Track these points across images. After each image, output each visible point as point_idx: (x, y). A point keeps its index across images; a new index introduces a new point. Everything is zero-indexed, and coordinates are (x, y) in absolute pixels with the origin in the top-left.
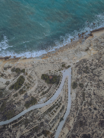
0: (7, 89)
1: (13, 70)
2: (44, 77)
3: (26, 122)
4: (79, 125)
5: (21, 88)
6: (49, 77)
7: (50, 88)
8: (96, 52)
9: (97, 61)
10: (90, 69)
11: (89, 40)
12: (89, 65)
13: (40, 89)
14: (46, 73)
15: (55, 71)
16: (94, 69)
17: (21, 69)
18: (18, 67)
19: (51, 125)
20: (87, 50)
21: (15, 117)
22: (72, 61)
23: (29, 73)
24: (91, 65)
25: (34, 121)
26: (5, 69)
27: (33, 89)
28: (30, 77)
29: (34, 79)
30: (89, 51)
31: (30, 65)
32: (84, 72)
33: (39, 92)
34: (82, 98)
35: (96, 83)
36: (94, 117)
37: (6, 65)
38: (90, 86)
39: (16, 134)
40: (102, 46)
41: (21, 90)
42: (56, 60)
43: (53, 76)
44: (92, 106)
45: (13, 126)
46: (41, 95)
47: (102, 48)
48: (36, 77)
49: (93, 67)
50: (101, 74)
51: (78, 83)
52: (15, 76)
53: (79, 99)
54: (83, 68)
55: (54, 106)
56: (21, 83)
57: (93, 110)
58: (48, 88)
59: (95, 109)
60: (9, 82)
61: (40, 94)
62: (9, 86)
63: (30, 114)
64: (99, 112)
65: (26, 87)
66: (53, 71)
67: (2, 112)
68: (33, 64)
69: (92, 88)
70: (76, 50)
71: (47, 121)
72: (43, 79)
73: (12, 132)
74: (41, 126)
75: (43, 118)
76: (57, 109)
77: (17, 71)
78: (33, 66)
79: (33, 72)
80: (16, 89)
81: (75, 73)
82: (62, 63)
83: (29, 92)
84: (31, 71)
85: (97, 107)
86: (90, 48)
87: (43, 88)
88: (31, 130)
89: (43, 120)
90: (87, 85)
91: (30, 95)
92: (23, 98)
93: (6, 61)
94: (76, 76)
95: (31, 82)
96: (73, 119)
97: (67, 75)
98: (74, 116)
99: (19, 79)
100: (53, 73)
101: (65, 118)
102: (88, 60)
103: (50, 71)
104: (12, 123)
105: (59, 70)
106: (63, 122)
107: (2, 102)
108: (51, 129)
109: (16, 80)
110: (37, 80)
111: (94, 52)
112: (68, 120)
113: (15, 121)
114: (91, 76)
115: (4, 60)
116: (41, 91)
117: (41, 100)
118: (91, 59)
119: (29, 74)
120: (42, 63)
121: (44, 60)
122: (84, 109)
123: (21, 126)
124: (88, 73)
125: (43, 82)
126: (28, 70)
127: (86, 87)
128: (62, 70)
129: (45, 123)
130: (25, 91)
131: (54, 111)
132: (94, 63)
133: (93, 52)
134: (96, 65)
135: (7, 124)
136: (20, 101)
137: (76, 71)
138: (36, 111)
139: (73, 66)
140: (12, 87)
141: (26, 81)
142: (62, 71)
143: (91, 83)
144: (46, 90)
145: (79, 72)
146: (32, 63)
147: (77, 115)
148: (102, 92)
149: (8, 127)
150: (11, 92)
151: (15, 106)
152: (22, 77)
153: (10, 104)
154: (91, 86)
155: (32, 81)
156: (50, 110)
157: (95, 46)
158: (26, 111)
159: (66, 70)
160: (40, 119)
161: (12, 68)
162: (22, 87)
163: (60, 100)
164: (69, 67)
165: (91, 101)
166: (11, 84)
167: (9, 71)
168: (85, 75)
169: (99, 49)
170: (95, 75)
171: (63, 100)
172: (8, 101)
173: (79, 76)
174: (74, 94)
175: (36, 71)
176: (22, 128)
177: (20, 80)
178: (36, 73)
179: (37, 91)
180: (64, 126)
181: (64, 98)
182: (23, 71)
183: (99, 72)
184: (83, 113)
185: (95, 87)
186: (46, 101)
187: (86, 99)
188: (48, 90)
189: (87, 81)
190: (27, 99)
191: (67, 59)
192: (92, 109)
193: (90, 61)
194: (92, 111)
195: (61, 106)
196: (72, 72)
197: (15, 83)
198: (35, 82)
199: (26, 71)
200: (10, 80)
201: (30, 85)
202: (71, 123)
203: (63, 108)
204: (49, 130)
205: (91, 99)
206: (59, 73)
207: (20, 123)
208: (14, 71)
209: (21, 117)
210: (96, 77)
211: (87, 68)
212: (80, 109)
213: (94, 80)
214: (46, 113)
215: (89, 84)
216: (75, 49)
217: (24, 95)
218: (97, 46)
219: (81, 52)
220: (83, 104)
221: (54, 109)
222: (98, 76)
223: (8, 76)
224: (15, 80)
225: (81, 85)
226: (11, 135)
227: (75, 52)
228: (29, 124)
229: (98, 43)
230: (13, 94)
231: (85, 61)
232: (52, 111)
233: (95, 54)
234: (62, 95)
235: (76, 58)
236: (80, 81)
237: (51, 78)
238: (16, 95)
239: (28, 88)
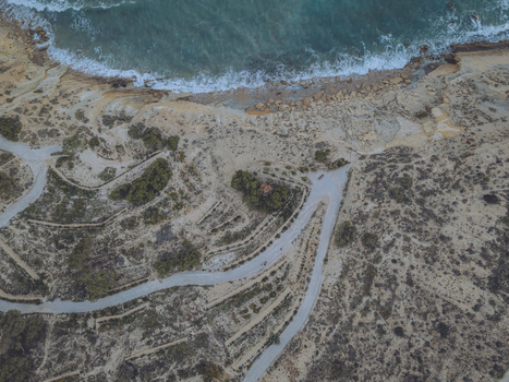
0: (104, 194)
1: (136, 132)
2: (242, 183)
3: (151, 323)
4: (327, 372)
5: (153, 204)
6: (259, 186)
7: (257, 224)
8: (457, 130)
9: (450, 166)
10: (417, 187)
11: (439, 80)
12: (414, 174)
13: (219, 220)
14: (252, 169)
15: (288, 167)
16: (432, 193)
17: (166, 135)
18: (157, 123)
19: (233, 351)
20: (423, 115)
21: (114, 296)
22: (356, 144)
23: (192, 154)
24: (424, 175)
25: (177, 324)
26: (109, 121)
27: (195, 215)
28: (191, 169)
29: (204, 183)
30: (427, 123)
31: (198, 128)
32: (392, 194)
33: (215, 231)
34: (360, 284)
35: (426, 245)
36: (389, 357)
37: (113, 106)
38: (400, 251)
39: (108, 354)
40: (483, 114)
41: (150, 209)
42: (298, 129)
43: (274, 186)
44: (391, 320)
45: (103, 326)
46: (218, 244)
47: (481, 119)
48: (213, 177)
49: (429, 184)
50: (452, 216)
51: (360, 229)
52: (139, 156)
53: (348, 285)
54: (390, 180)
55: (256, 290)
56: (156, 187)
57: (390, 335)
58: (248, 222)
59: (399, 332)
60: (114, 171)
61: (215, 238)
62: (112, 185)
63: (169, 300)
64: (410, 346)
65: (172, 203)
66: (278, 166)
67: (74, 271)
68: (212, 125)
69: (405, 260)
70: (380, 105)
71: (221, 335)
72: (238, 189)
73: (98, 343)
74: (199, 346)
75: (209, 321)
76: (264, 301)
77: (149, 137)
78: (210, 131)
79: (204, 154)
80: (136, 203)
81: (357, 190)
82: (318, 145)
83: (177, 223)
84: (198, 150)
85: (409, 329)
86: (436, 112)
87: (230, 219)
88: (162, 352)
89: (208, 328)
90: (391, 244)
91: (182, 233)
92: (154, 240)
93: (117, 94)
94: (359, 204)
95: (191, 187)
96: (314, 347)
97: (326, 193)
98: (317, 340)
99: (150, 168)
100: (278, 174)
101: (285, 338)
102: (416, 156)
103: (268, 164)
104: (103, 313)
105: (302, 170)
106: (274, 352)
107: (80, 235)
108: (228, 363)
109: (138, 172)
110: (213, 187)
111: (449, 129)
112: (294, 347)
113: (114, 310)
114: (413, 215)
115: (108, 87)
116: (222, 228)
117: (216, 260)
118: (431, 152)
119: (188, 160)
120: (245, 128)
121: (253, 118)
122: (361, 324)
123: (130, 330)
124: (406, 201)
125: (236, 198)
126: (190, 143)
127: (386, 250)
128: (314, 170)
129: (213, 340)
130: (164, 216)
131: (253, 306)
132: (435, 170)
133: (444, 126)
134: (444, 180)
135: (82, 315)
136: (142, 245)
137: (364, 185)
138: (190, 292)
139: (356, 164)
140: (122, 193)
141: (176, 182)
142: (310, 175)
143: (407, 239)
144: (239, 227)
145: (374, 193)
146: (207, 119)
147: (330, 338)
148: (440, 279)
149: (85, 325)
150: (116, 207)
151: (122, 261)
152: (163, 164)
153: (106, 250)
154: (407, 249)
155: (198, 186)
156: (239, 299)
157: (455, 107)
158: (155, 285)
159: (329, 175)
160: (198, 323)
161: (134, 122)
162: (158, 199)
163: (280, 274)
164: (341, 163)
165: (389, 303)
166: (120, 181)
167: (120, 133)
168: (394, 205)
169: (468, 123)
170: (428, 214)
171: (293, 276)
172: (100, 237)
173: (371, 205)
174: (336, 266)
175: (218, 152)
176: (132, 337)
177: (155, 173)
178: (215, 162)
179: (208, 226)
180: (276, 364)
181: (296, 269)
182: (171, 143)
183: (447, 209)
184: (353, 338)
185: (417, 256)
186: (233, 267)
187: (374, 290)
188: (248, 231)
189: (396, 231)
190: (167, 246)
191: (338, 132)
192: (389, 329)
193: (426, 158)
194: (386, 337)
195: (281, 297)
196: (347, 185)
197: (136, 181)
198: (205, 192)
199: (180, 145)
200: (117, 165)
201: (185, 198)
202: (303, 361)
203: (287, 302)
204: (222, 364)
205: (394, 296)
206: (298, 177)
207: (127, 319)
208: (137, 137)
209: (134, 302)
210: (431, 223)
211: (406, 182)
212: (344, 319)
213: (420, 231)
214: (223, 306)
215: (400, 242)
216: (379, 103)
217: (157, 228)
218: (464, 107)
219: (399, 119)
220: (362, 306)
221: (256, 300)
222: (440, 222)
223: (113, 149)
224: (135, 170)
225: (370, 241)
226: (93, 354)
227: (376, 114)
228: (158, 331)
229: (470, 97)
230: (120, 218)
231: (404, 154)
232: (247, 305)
233: (449, 136)
234: (291, 259)
235: (375, 137)
236: (370, 223)
237: (267, 189)
238: (130, 224)
239: (178, 207)
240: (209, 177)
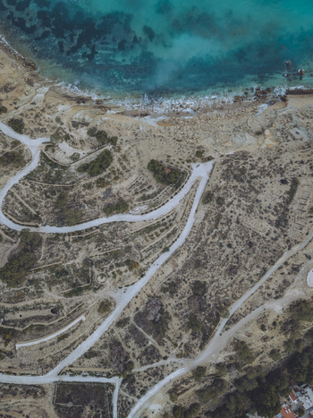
0: (73, 168)
1: (91, 132)
2: (154, 166)
3: (100, 240)
4: (192, 266)
5: (102, 176)
6: (163, 169)
7: (161, 191)
8: (275, 144)
9: (267, 163)
10: (249, 174)
11: (274, 112)
12: (248, 167)
13: (140, 187)
14: (159, 159)
15: (180, 159)
16: (256, 177)
17: (110, 136)
18: (104, 128)
19: (144, 255)
20: (259, 133)
21: (80, 226)
22: (220, 148)
23: (125, 148)
24: (253, 168)
25: (115, 241)
26: (75, 125)
27: (126, 184)
28: (124, 157)
29: (131, 165)
30: (261, 137)
31: (129, 132)
32: (235, 177)
33: (137, 193)
34: (213, 223)
35: (248, 204)
36: (223, 257)
37: (77, 115)
38: (235, 207)
39: (77, 254)
40: (292, 135)
41: (100, 179)
42: (188, 137)
43: (172, 169)
44: (226, 240)
45: (75, 241)
46: (138, 200)
47: (289, 138)
48: (137, 162)
49: (255, 172)
50: (263, 189)
51: (216, 195)
52: (94, 147)
53: (207, 224)
54: (235, 169)
55: (158, 225)
56: (104, 166)
57: (225, 247)
58: (155, 189)
59: (230, 246)
60: (79, 155)
61: (136, 197)
62: (78, 163)
63: (111, 228)
64: (234, 252)
65: (113, 176)
66: (175, 158)
67: (56, 211)
68: (137, 131)
69: (237, 211)
70: (237, 125)
71: (139, 247)
72: (151, 170)
73: (72, 248)
74: (126, 252)
75: (132, 240)
76: (162, 231)
77: (100, 136)
78: (136, 135)
79: (132, 149)
80: (92, 175)
81: (217, 174)
82: (198, 147)
83: (116, 188)
84: (128, 146)
85: (234, 244)
86: (267, 132)
87: (146, 187)
88: (106, 254)
89: (132, 244)
90: (231, 203)
91: (118, 194)
92: (102, 196)
93: (79, 108)
94: (217, 181)
95: (124, 168)
96: (187, 254)
97: (200, 173)
98: (189, 250)
99: (101, 155)
100: (175, 163)
101: (172, 249)
102: (251, 157)
103: (169, 156)
104: (73, 234)
105: (188, 161)
106: (166, 256)
107: (59, 191)
108: (142, 261)
109: (93, 157)
110: (136, 168)
111: (271, 143)
112: (176, 254)
113: (79, 232)
114: (244, 189)
115: (74, 103)
116: (141, 192)
117: (137, 209)
118: (259, 155)
119: (123, 152)
120: (157, 135)
121: (162, 128)
122: (211, 242)
123: (89, 243)
124: (242, 181)
125: (150, 175)
126: (124, 141)
127: (228, 206)
128: (194, 162)
129: (134, 249)
130: (108, 183)
131: (156, 233)
132: (259, 165)
133: (269, 141)
134: (263, 171)
135: (61, 234)
136: (95, 199)
137: (221, 171)
138: (123, 225)
139: (218, 160)
140: (84, 168)
141: (115, 164)
142: (193, 165)
143: (239, 201)
144: (150, 192)
145: (225, 176)
146: (134, 127)
147: (195, 249)
148: (252, 221)
149: (64, 240)
150: (80, 177)
151: (84, 207)
152: (108, 153)
153: (74, 200)
154: (238, 206)
155: (128, 168)
156: (149, 229)
157: (278, 130)
158: (103, 220)
159: (202, 165)
160: (126, 240)
161: (91, 126)
162: (105, 173)
163: (171, 217)
164: (209, 159)
165: (226, 233)
166: (82, 161)
167: (82, 133)
168: (236, 183)
169: (282, 140)
170: (252, 189)
171: (178, 219)
172: (71, 193)
173: (223, 182)
174: (202, 214)
175: (140, 148)
176: (90, 246)
177: (104, 158)
178: (138, 154)
179: (133, 190)
180: (167, 262)
181: (180, 215)
182: (113, 141)
183: (262, 186)
184: (206, 248)
185: (243, 209)
186: (147, 213)
187: (220, 226)
188: (155, 194)
189: (234, 196)
190: (110, 200)
191: (211, 140)
192: (225, 245)
193: (255, 158)
194: (223, 248)
195: (172, 229)
196: (212, 171)
197: (93, 162)
198: (132, 171)
199: (118, 142)
200: (81, 152)
201: (121, 174)
202: (180, 261)
203: (174, 232)
204: (138, 261)
205: (229, 229)
206: (185, 165)
207: (87, 237)
208: (92, 135)
209: (91, 229)
210: (253, 193)
211: (243, 171)
212: (203, 240)
213: (246, 197)
214: (140, 232)
215: (236, 202)
216: (237, 124)
217: (104, 190)
218: (282, 131)
219: (247, 134)
220: (213, 234)
221: (158, 230)
222: (257, 192)
223: (78, 142)
224: (91, 155)
225: (220, 201)
226: (69, 254)
227: (234, 130)
228: (104, 244)
229: (287, 125)
230: (83, 183)
231: (244, 155)
232: (153, 232)
233: (270, 147)
234: (178, 210)
235: (231, 145)
236: (221, 192)
237: (167, 171)
238: (89, 186)
239: (116, 178)
240: (134, 162)
